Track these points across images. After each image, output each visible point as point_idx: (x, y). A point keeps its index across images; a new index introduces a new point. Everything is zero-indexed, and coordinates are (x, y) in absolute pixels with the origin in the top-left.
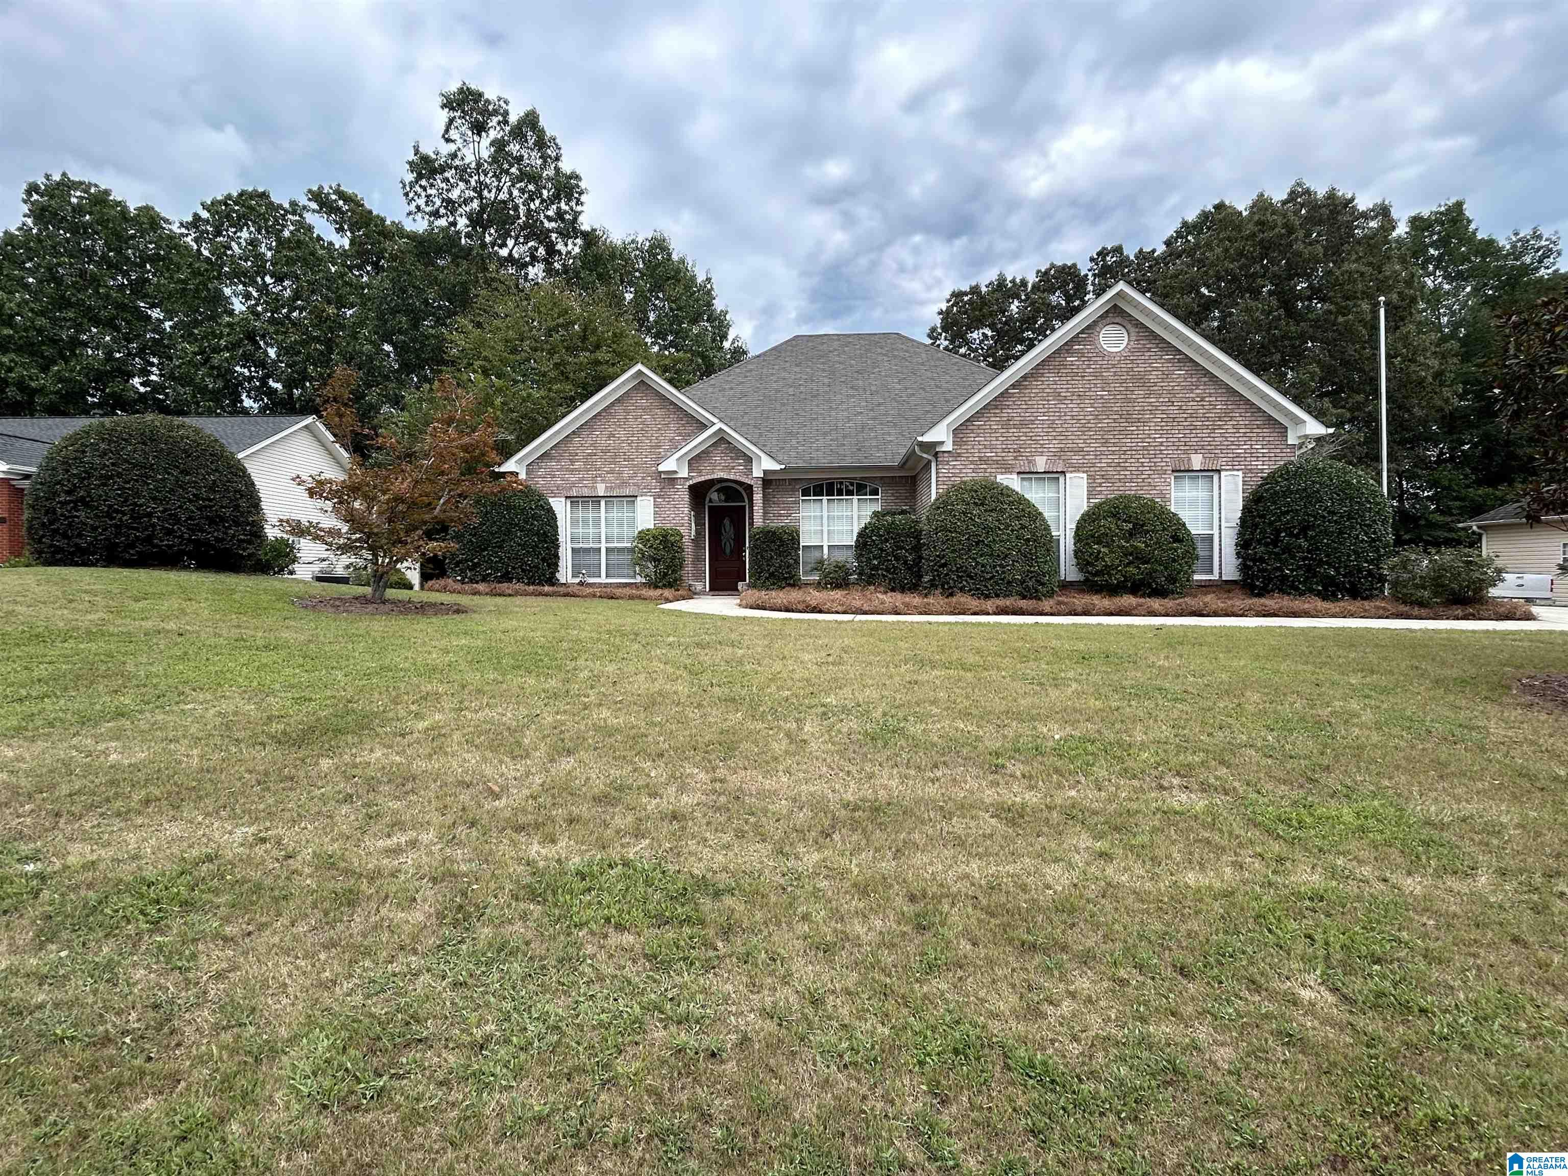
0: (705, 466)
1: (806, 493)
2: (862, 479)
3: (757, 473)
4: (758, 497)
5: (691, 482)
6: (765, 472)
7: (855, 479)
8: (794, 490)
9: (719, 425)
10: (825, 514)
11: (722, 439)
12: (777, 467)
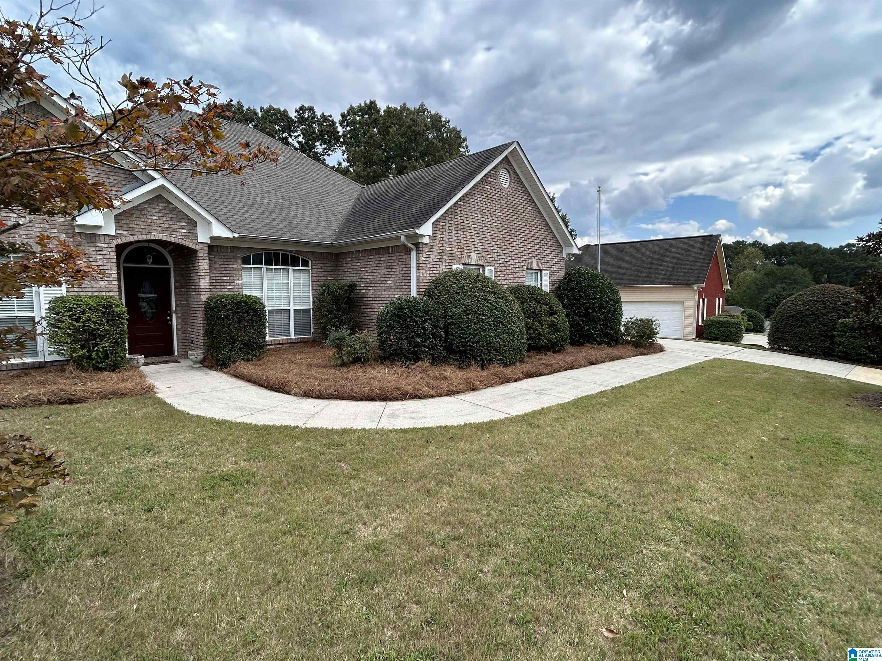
0: (138, 224)
1: (246, 261)
2: (297, 252)
3: (203, 237)
4: (203, 263)
5: (120, 241)
6: (212, 238)
7: (291, 251)
8: (235, 258)
9: (160, 181)
10: (265, 282)
11: (159, 197)
12: (228, 234)
